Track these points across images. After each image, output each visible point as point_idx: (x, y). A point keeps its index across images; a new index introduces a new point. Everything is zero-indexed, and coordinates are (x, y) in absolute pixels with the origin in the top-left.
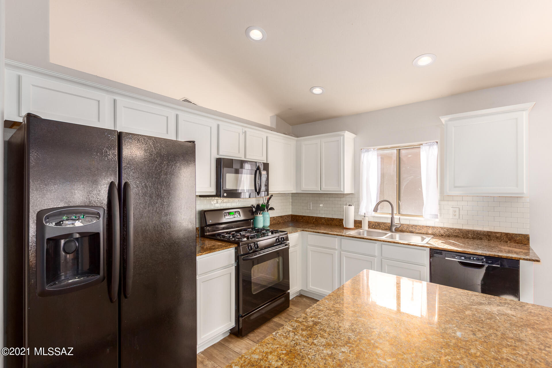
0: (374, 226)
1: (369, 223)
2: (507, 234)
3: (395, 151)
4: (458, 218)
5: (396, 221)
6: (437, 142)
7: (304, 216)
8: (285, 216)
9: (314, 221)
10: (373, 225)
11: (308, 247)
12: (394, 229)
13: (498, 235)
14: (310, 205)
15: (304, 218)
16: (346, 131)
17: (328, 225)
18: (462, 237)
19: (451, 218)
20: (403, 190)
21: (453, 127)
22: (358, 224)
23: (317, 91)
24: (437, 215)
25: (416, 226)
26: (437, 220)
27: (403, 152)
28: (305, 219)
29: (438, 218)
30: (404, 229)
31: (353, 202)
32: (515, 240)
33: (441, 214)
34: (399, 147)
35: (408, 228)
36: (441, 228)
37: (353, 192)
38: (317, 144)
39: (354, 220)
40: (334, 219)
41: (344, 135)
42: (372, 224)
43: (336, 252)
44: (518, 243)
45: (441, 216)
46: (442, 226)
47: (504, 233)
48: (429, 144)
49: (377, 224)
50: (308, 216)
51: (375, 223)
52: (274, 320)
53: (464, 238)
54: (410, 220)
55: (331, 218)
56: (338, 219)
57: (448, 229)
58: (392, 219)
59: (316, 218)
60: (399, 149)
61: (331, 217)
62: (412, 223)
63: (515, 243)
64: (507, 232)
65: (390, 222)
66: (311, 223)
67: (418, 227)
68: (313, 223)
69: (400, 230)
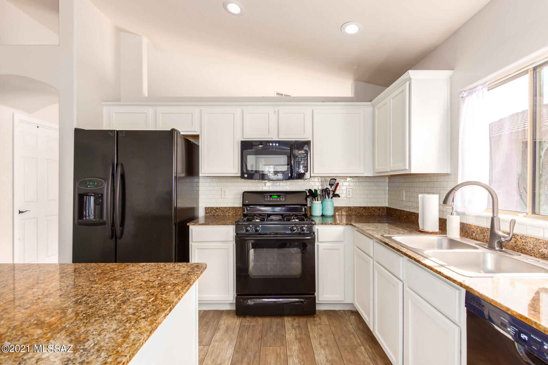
7: (397, 210)
11: (355, 247)
12: (495, 242)
14: (403, 194)
28: (397, 214)
37: (449, 173)
38: (387, 103)
39: (460, 222)
43: (371, 260)
49: (480, 230)
50: (400, 210)
51: (477, 228)
59: (407, 213)
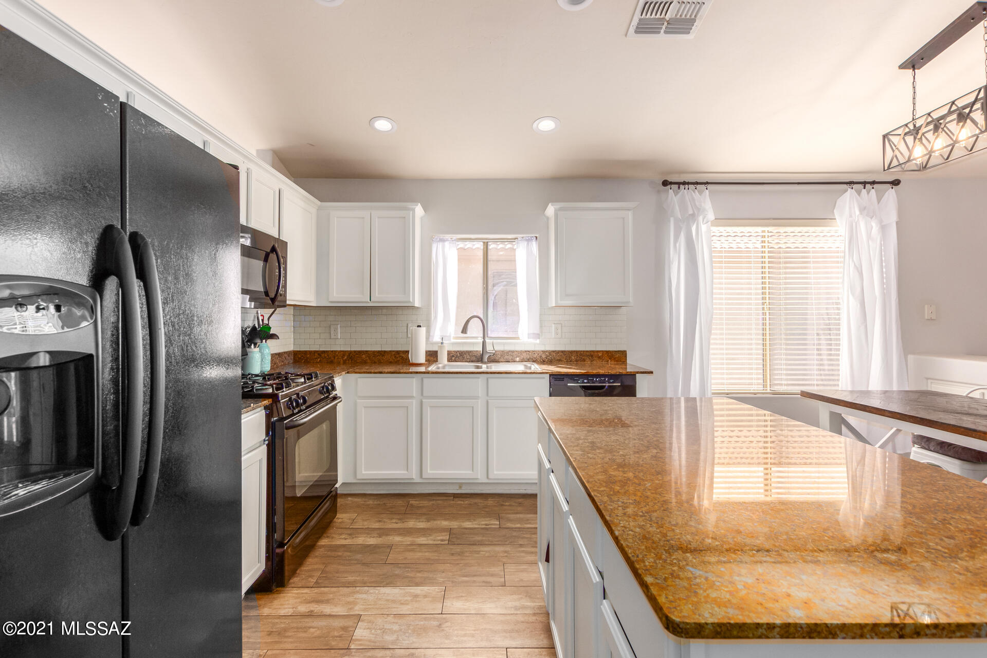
0: (453, 358)
1: (449, 353)
2: (607, 352)
3: (480, 245)
4: (561, 337)
5: (489, 348)
6: (536, 237)
7: (324, 352)
8: (284, 352)
9: (346, 360)
10: (454, 356)
11: (358, 401)
12: (486, 358)
13: (600, 355)
14: (336, 330)
15: (323, 355)
16: (418, 204)
17: (375, 363)
18: (565, 360)
19: (553, 337)
22: (432, 356)
23: (382, 125)
24: (538, 334)
25: (513, 352)
26: (537, 342)
27: (492, 246)
28: (325, 357)
29: (538, 339)
30: (497, 358)
32: (615, 359)
33: (542, 332)
34: (486, 239)
35: (502, 355)
36: (542, 351)
37: (423, 308)
38: (363, 218)
39: (424, 351)
40: (385, 352)
41: (414, 210)
43: (414, 401)
44: (617, 361)
45: (542, 335)
46: (543, 349)
47: (605, 350)
48: (527, 238)
49: (460, 353)
50: (332, 351)
51: (457, 352)
52: (319, 544)
53: (567, 362)
54: (504, 344)
55: (379, 352)
56: (393, 351)
57: (551, 352)
58: (484, 344)
59: (351, 352)
60: (487, 242)
61: (380, 350)
62: (508, 348)
63: (615, 362)
64: (608, 349)
65: (481, 349)
66: (339, 364)
67: (516, 353)
68: (344, 363)
69: (493, 360)
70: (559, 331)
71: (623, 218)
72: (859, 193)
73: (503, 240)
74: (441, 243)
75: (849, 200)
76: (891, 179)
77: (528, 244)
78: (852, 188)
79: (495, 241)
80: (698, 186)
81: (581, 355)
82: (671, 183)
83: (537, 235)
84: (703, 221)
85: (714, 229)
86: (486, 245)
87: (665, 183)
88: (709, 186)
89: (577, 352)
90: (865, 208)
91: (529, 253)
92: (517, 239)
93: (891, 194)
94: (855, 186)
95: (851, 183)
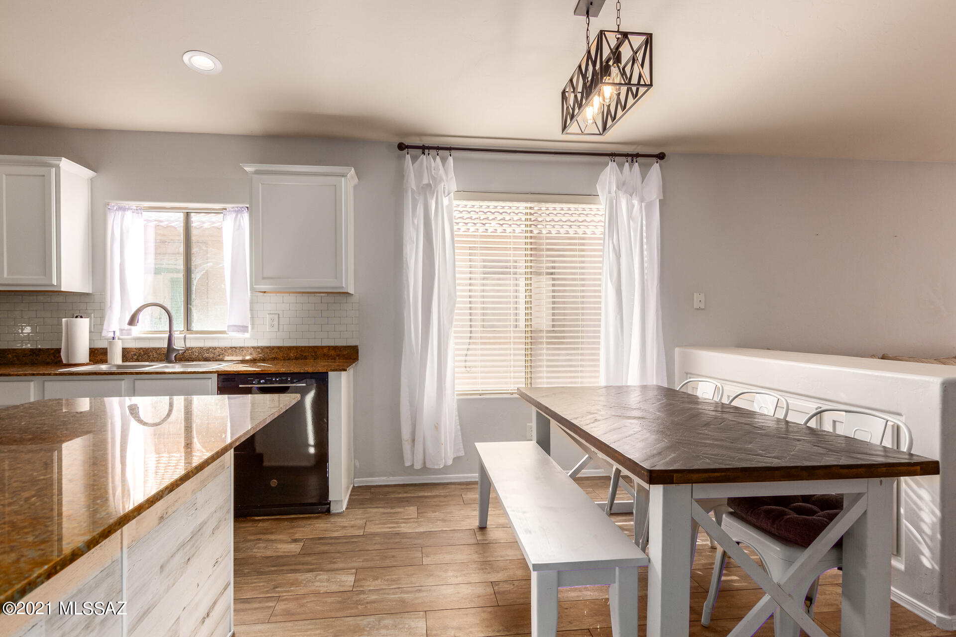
0: (135, 357)
1: (125, 351)
2: (335, 347)
4: (277, 330)
5: (178, 344)
6: (248, 208)
10: (136, 355)
12: (173, 356)
13: (325, 350)
16: (63, 159)
18: (282, 358)
19: (268, 330)
20: (194, 287)
21: (260, 185)
22: (98, 355)
24: (247, 327)
25: (214, 349)
26: (247, 335)
29: (248, 332)
30: (192, 356)
31: (89, 311)
32: (344, 355)
33: (253, 325)
34: (186, 208)
35: (200, 353)
36: (253, 347)
37: (91, 292)
39: (90, 349)
42: (132, 353)
44: (347, 359)
45: (253, 328)
46: (255, 345)
47: (332, 346)
48: (236, 209)
49: (143, 351)
51: (140, 350)
53: (284, 360)
54: (204, 339)
57: (263, 349)
58: (170, 340)
60: (187, 212)
63: (344, 359)
64: (336, 345)
65: (166, 346)
67: (218, 350)
69: (185, 357)
70: (276, 323)
71: (335, 186)
72: (621, 166)
73: (208, 212)
74: (120, 213)
75: (610, 173)
76: (657, 152)
77: (237, 216)
78: (614, 161)
79: (199, 211)
80: (440, 152)
81: (301, 351)
82: (408, 147)
83: (248, 206)
84: (444, 193)
85: (456, 202)
86: (188, 215)
87: (401, 147)
88: (453, 152)
89: (296, 348)
90: (624, 184)
91: (238, 228)
92: (226, 209)
93: (656, 168)
94: (617, 158)
95: (612, 155)
